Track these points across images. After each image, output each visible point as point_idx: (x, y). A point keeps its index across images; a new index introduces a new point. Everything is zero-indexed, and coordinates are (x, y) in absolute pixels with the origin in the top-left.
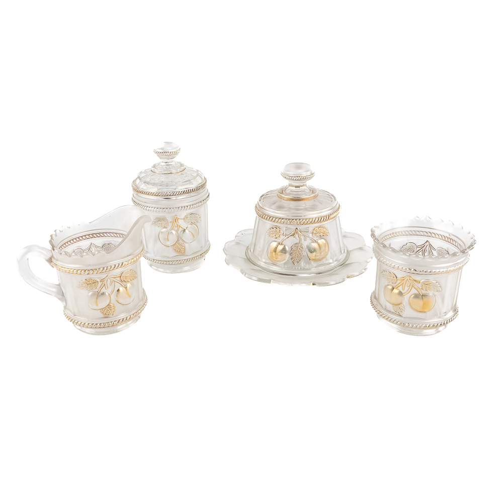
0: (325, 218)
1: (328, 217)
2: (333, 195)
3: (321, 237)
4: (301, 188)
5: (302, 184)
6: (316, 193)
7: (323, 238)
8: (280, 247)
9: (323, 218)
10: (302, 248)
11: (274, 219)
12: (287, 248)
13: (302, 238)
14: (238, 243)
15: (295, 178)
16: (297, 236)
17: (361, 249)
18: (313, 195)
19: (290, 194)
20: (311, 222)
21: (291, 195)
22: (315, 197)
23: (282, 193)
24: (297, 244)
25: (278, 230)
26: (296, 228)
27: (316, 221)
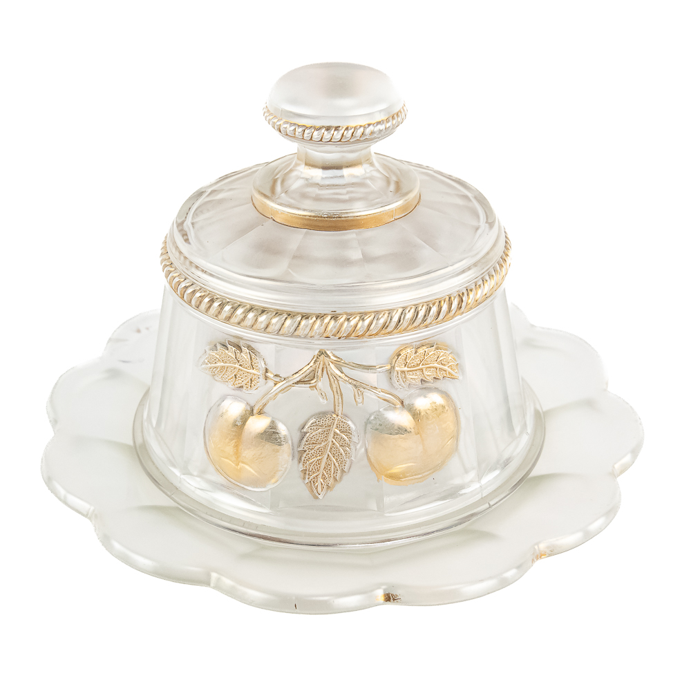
0: (445, 307)
1: (457, 303)
2: (482, 200)
3: (425, 387)
4: (346, 172)
5: (351, 156)
6: (411, 196)
7: (436, 390)
8: (257, 424)
9: (434, 309)
10: (347, 431)
11: (227, 308)
12: (282, 429)
13: (348, 389)
14: (114, 374)
15: (316, 135)
16: (323, 383)
17: (589, 404)
18: (400, 203)
19: (304, 196)
20: (385, 326)
21: (308, 204)
22: (407, 211)
23: (271, 194)
24: (324, 414)
25: (245, 355)
26: (322, 353)
27: (404, 324)
